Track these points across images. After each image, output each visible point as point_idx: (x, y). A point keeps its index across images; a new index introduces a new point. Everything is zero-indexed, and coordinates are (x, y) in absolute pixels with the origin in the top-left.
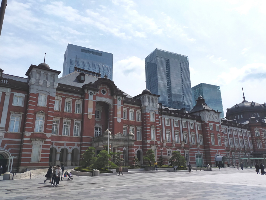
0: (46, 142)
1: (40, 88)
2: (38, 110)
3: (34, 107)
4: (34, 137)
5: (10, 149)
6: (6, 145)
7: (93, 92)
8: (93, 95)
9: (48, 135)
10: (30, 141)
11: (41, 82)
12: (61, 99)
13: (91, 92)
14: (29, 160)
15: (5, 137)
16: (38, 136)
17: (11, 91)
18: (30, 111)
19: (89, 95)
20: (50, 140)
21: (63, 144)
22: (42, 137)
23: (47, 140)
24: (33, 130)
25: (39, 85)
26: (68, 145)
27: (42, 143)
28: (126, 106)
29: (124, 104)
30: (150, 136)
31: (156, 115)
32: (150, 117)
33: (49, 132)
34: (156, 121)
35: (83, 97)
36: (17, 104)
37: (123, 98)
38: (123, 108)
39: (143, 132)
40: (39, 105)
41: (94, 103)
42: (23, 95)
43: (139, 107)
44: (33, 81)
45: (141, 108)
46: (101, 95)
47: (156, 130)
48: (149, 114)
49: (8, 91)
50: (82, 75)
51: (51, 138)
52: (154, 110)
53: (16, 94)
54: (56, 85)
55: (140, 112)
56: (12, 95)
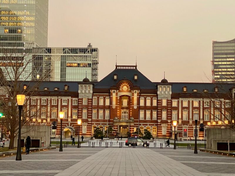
0: (88, 124)
1: (83, 95)
2: (83, 107)
3: (81, 106)
4: (83, 121)
5: (74, 127)
6: (72, 125)
7: (115, 91)
8: (115, 93)
11: (83, 92)
12: (97, 98)
13: (114, 91)
14: (82, 132)
15: (71, 121)
17: (71, 98)
18: (80, 108)
19: (113, 93)
20: (91, 122)
21: (99, 124)
22: (86, 121)
23: (89, 122)
24: (82, 118)
26: (102, 124)
27: (87, 124)
28: (143, 96)
29: (142, 94)
30: (161, 116)
31: (168, 100)
32: (162, 103)
33: (90, 118)
34: (168, 105)
35: (110, 95)
36: (75, 104)
37: (139, 91)
38: (139, 98)
39: (157, 114)
40: (83, 104)
41: (117, 98)
42: (77, 99)
43: (156, 95)
44: (79, 92)
45: (157, 96)
46: (123, 91)
47: (167, 112)
48: (161, 100)
49: (70, 98)
50: (115, 75)
51: (91, 121)
52: (166, 96)
53: (74, 99)
54: (91, 92)
55: (156, 98)
56: (72, 100)
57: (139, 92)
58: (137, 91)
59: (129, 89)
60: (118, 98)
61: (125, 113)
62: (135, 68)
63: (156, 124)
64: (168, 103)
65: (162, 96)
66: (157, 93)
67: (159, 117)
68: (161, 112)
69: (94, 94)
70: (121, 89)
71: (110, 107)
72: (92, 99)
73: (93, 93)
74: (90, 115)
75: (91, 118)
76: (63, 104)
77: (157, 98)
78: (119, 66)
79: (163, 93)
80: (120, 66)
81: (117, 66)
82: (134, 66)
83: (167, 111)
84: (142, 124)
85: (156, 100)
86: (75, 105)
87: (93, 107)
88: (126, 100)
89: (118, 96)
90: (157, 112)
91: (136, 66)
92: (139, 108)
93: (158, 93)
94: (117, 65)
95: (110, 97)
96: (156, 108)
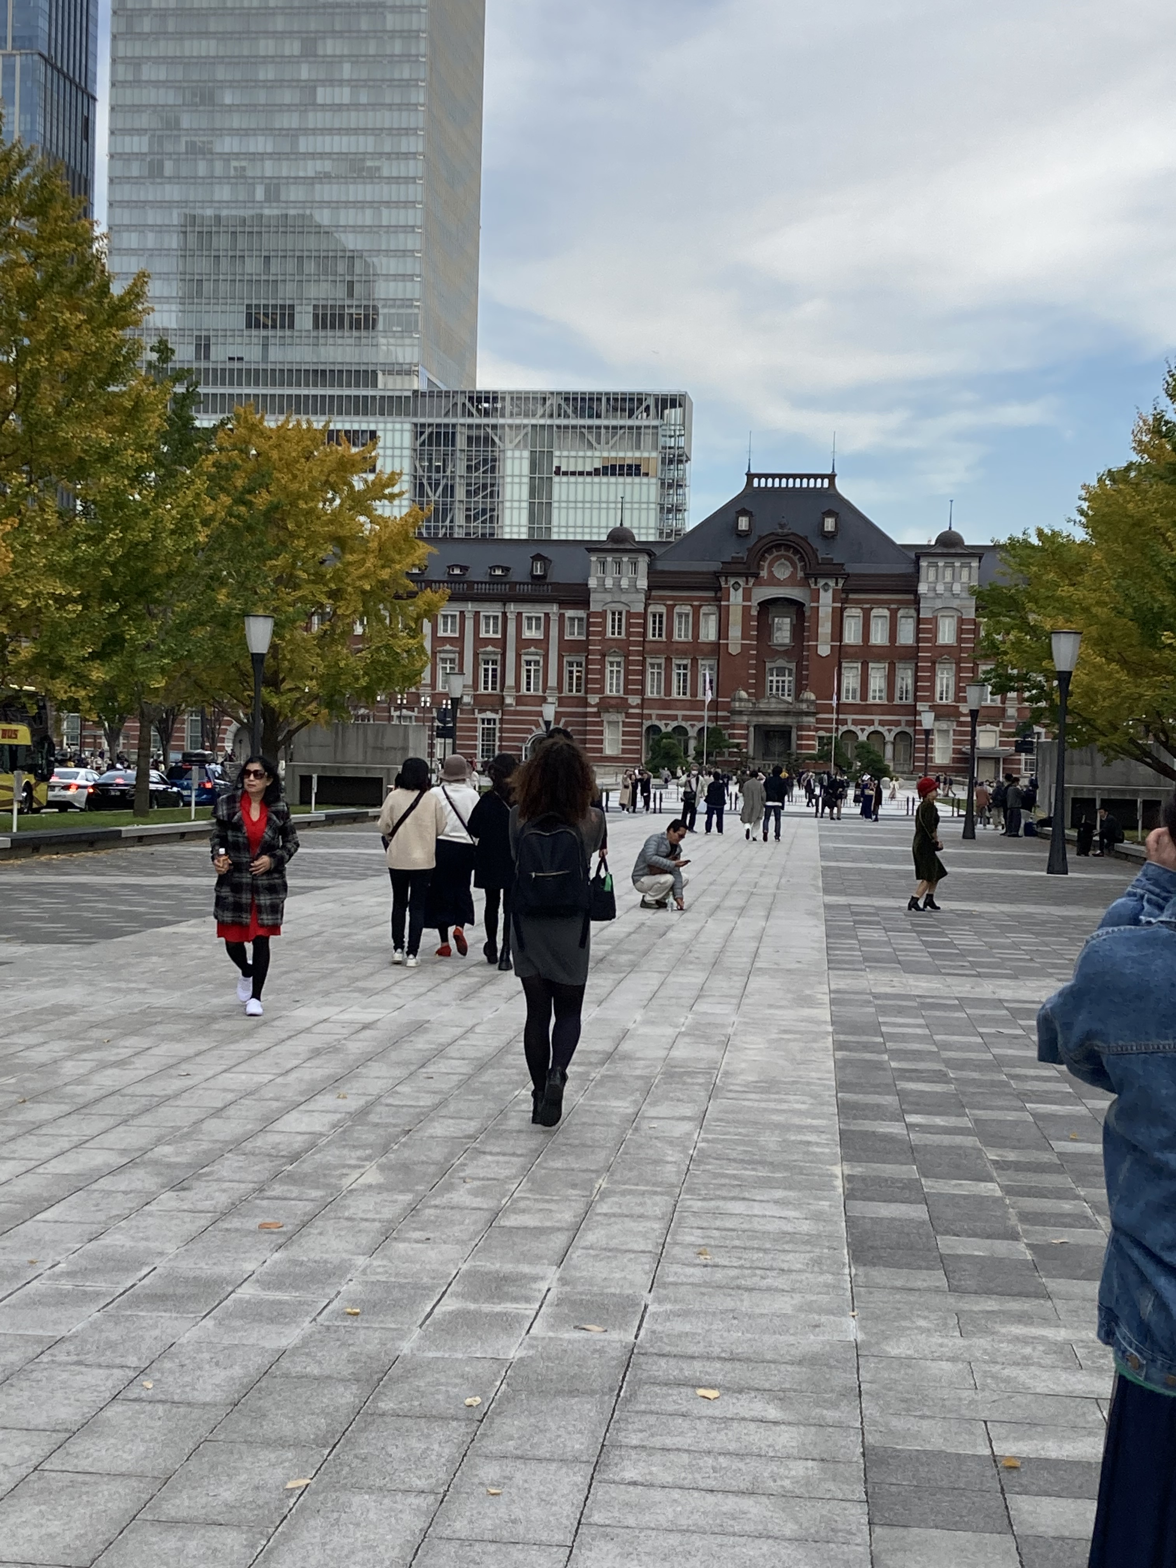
0: (628, 715)
1: (608, 597)
2: (608, 647)
3: (600, 643)
4: (606, 705)
7: (742, 581)
8: (740, 590)
9: (634, 700)
10: (597, 714)
11: (609, 583)
12: (665, 611)
13: (736, 584)
14: (601, 750)
16: (613, 702)
17: (560, 608)
18: (594, 652)
19: (732, 590)
20: (639, 711)
21: (675, 718)
22: (621, 705)
23: (631, 711)
24: (602, 690)
25: (606, 590)
26: (686, 718)
27: (621, 718)
28: (858, 602)
29: (851, 596)
30: (932, 689)
31: (961, 621)
32: (935, 632)
33: (634, 692)
34: (960, 640)
35: (719, 597)
36: (574, 634)
37: (841, 583)
38: (842, 610)
39: (917, 679)
40: (609, 635)
41: (746, 610)
42: (582, 614)
43: (911, 597)
44: (592, 583)
45: (917, 602)
46: (773, 582)
47: (959, 670)
48: (934, 621)
49: (554, 609)
50: (743, 512)
51: (642, 706)
52: (955, 603)
53: (569, 613)
54: (643, 583)
55: (913, 612)
56: (562, 616)
57: (840, 585)
58: (832, 583)
59: (800, 574)
60: (754, 613)
61: (781, 672)
62: (826, 485)
63: (911, 718)
64: (960, 631)
65: (939, 604)
66: (915, 592)
67: (925, 689)
68: (933, 670)
69: (654, 593)
70: (764, 574)
71: (717, 649)
72: (644, 616)
73: (650, 588)
74: (635, 682)
75: (642, 692)
76: (527, 634)
77: (918, 611)
78: (760, 476)
79: (940, 588)
80: (767, 476)
81: (750, 476)
82: (823, 477)
83: (958, 664)
84: (850, 717)
85: (910, 620)
86: (576, 637)
87: (647, 646)
88: (788, 620)
89: (754, 603)
90: (917, 669)
91: (832, 477)
92: (841, 653)
93: (923, 588)
94: (753, 471)
95: (719, 607)
96: (911, 654)
